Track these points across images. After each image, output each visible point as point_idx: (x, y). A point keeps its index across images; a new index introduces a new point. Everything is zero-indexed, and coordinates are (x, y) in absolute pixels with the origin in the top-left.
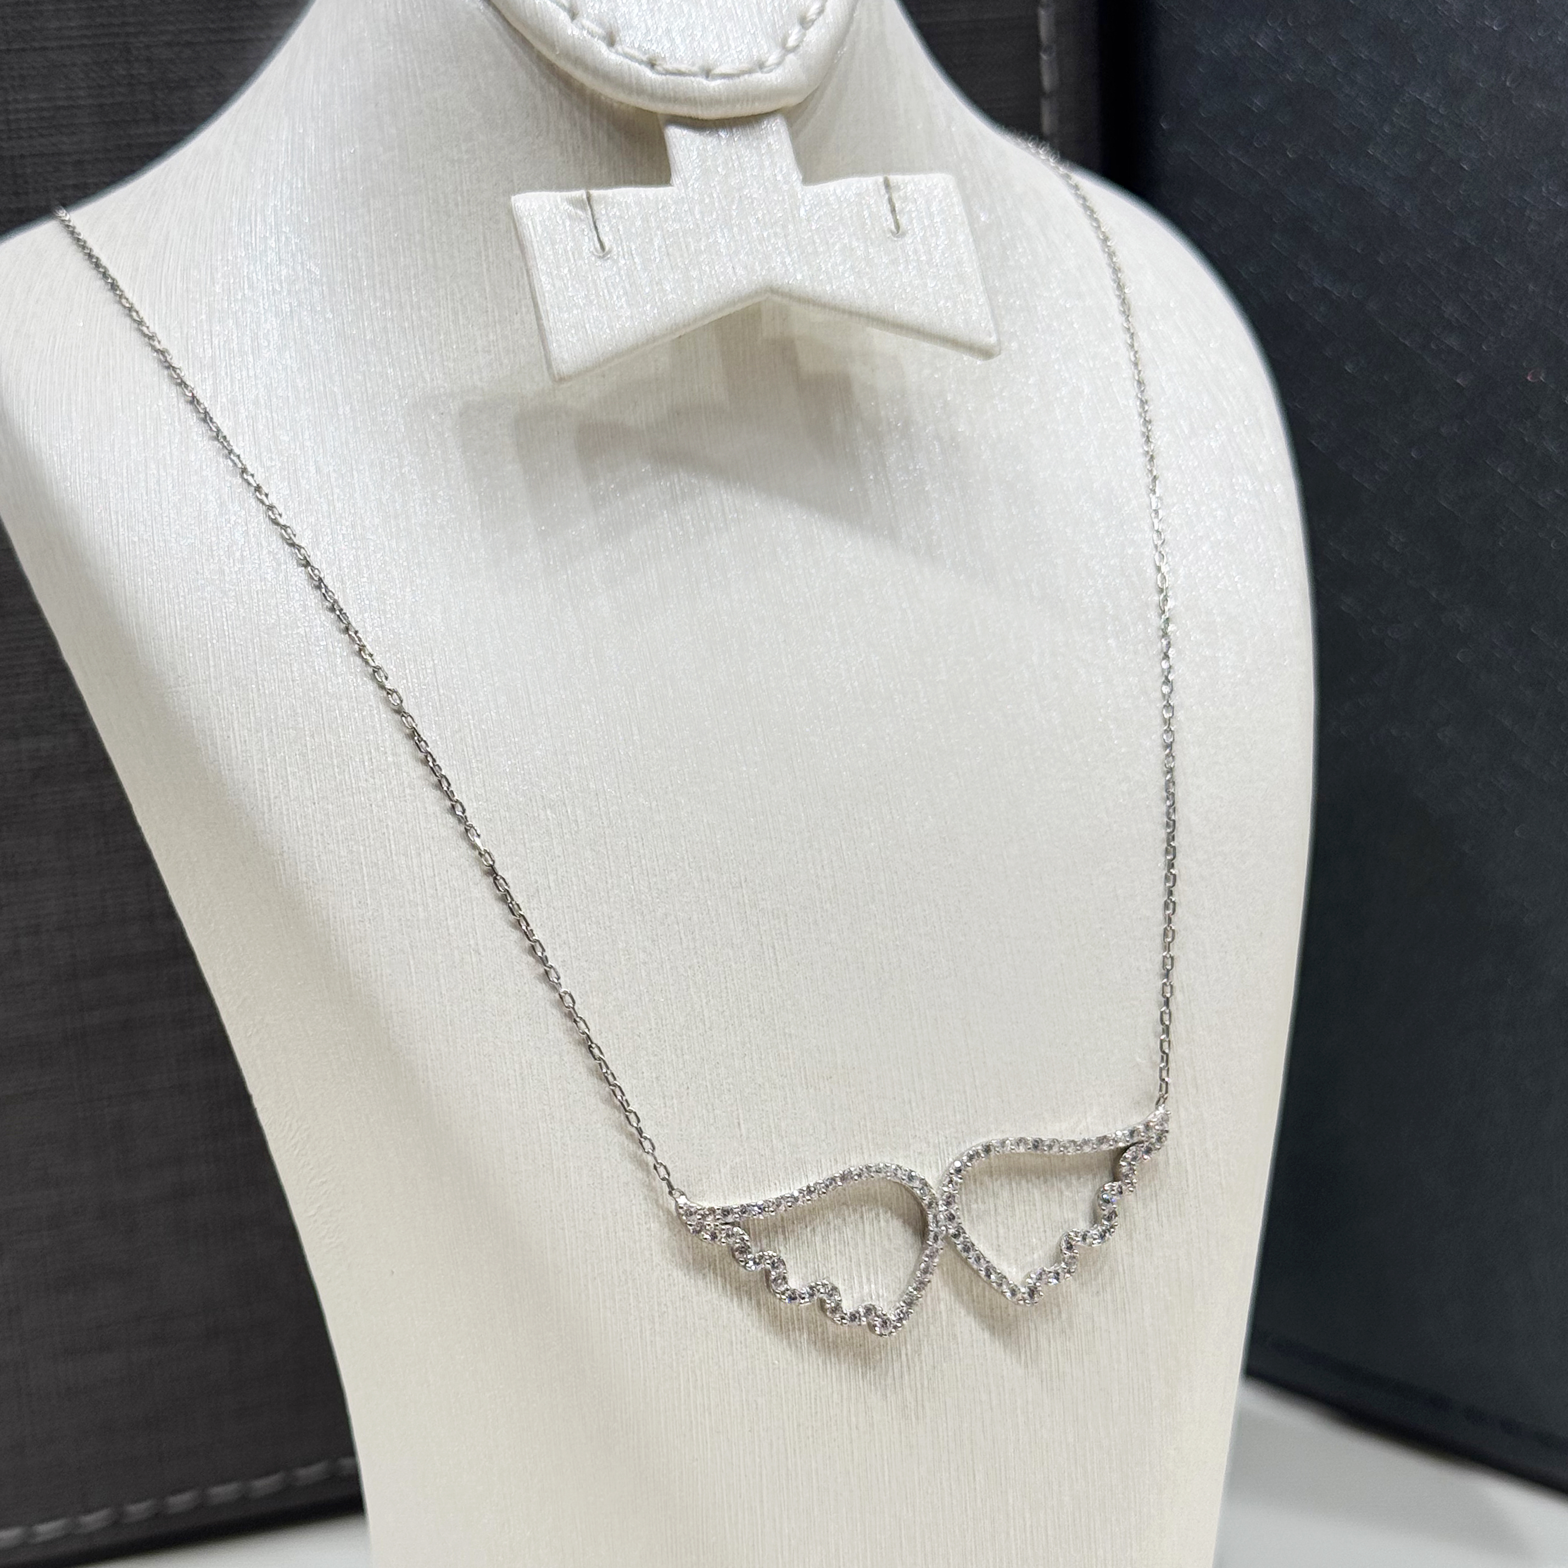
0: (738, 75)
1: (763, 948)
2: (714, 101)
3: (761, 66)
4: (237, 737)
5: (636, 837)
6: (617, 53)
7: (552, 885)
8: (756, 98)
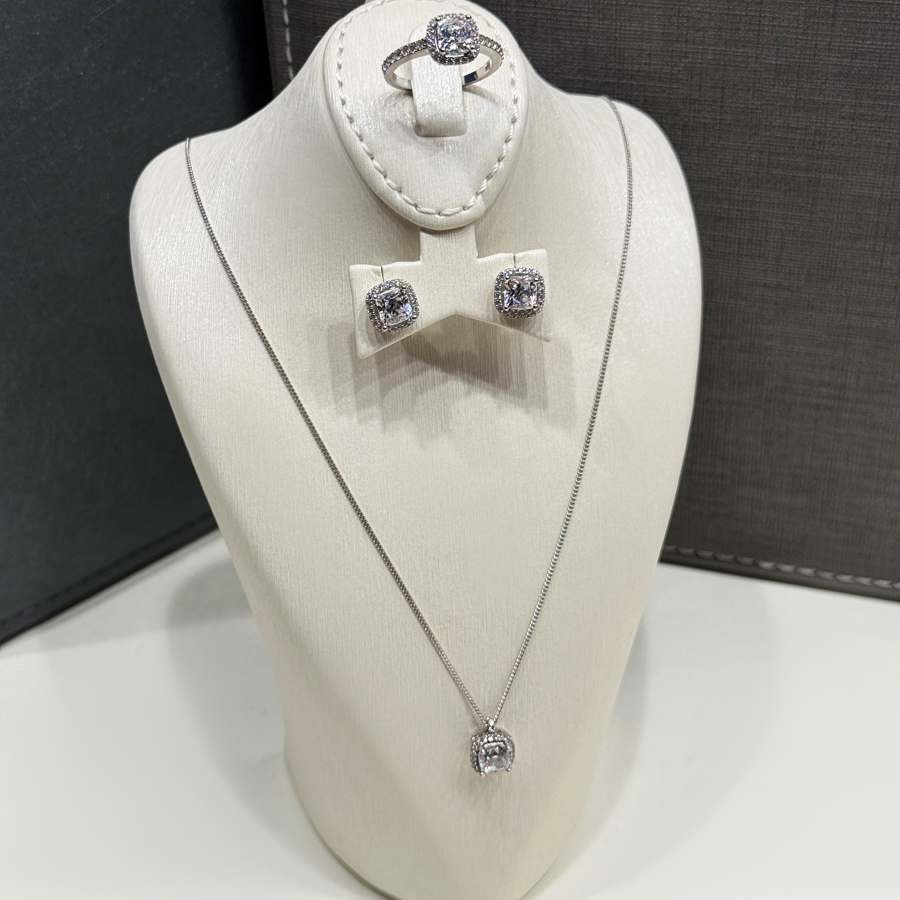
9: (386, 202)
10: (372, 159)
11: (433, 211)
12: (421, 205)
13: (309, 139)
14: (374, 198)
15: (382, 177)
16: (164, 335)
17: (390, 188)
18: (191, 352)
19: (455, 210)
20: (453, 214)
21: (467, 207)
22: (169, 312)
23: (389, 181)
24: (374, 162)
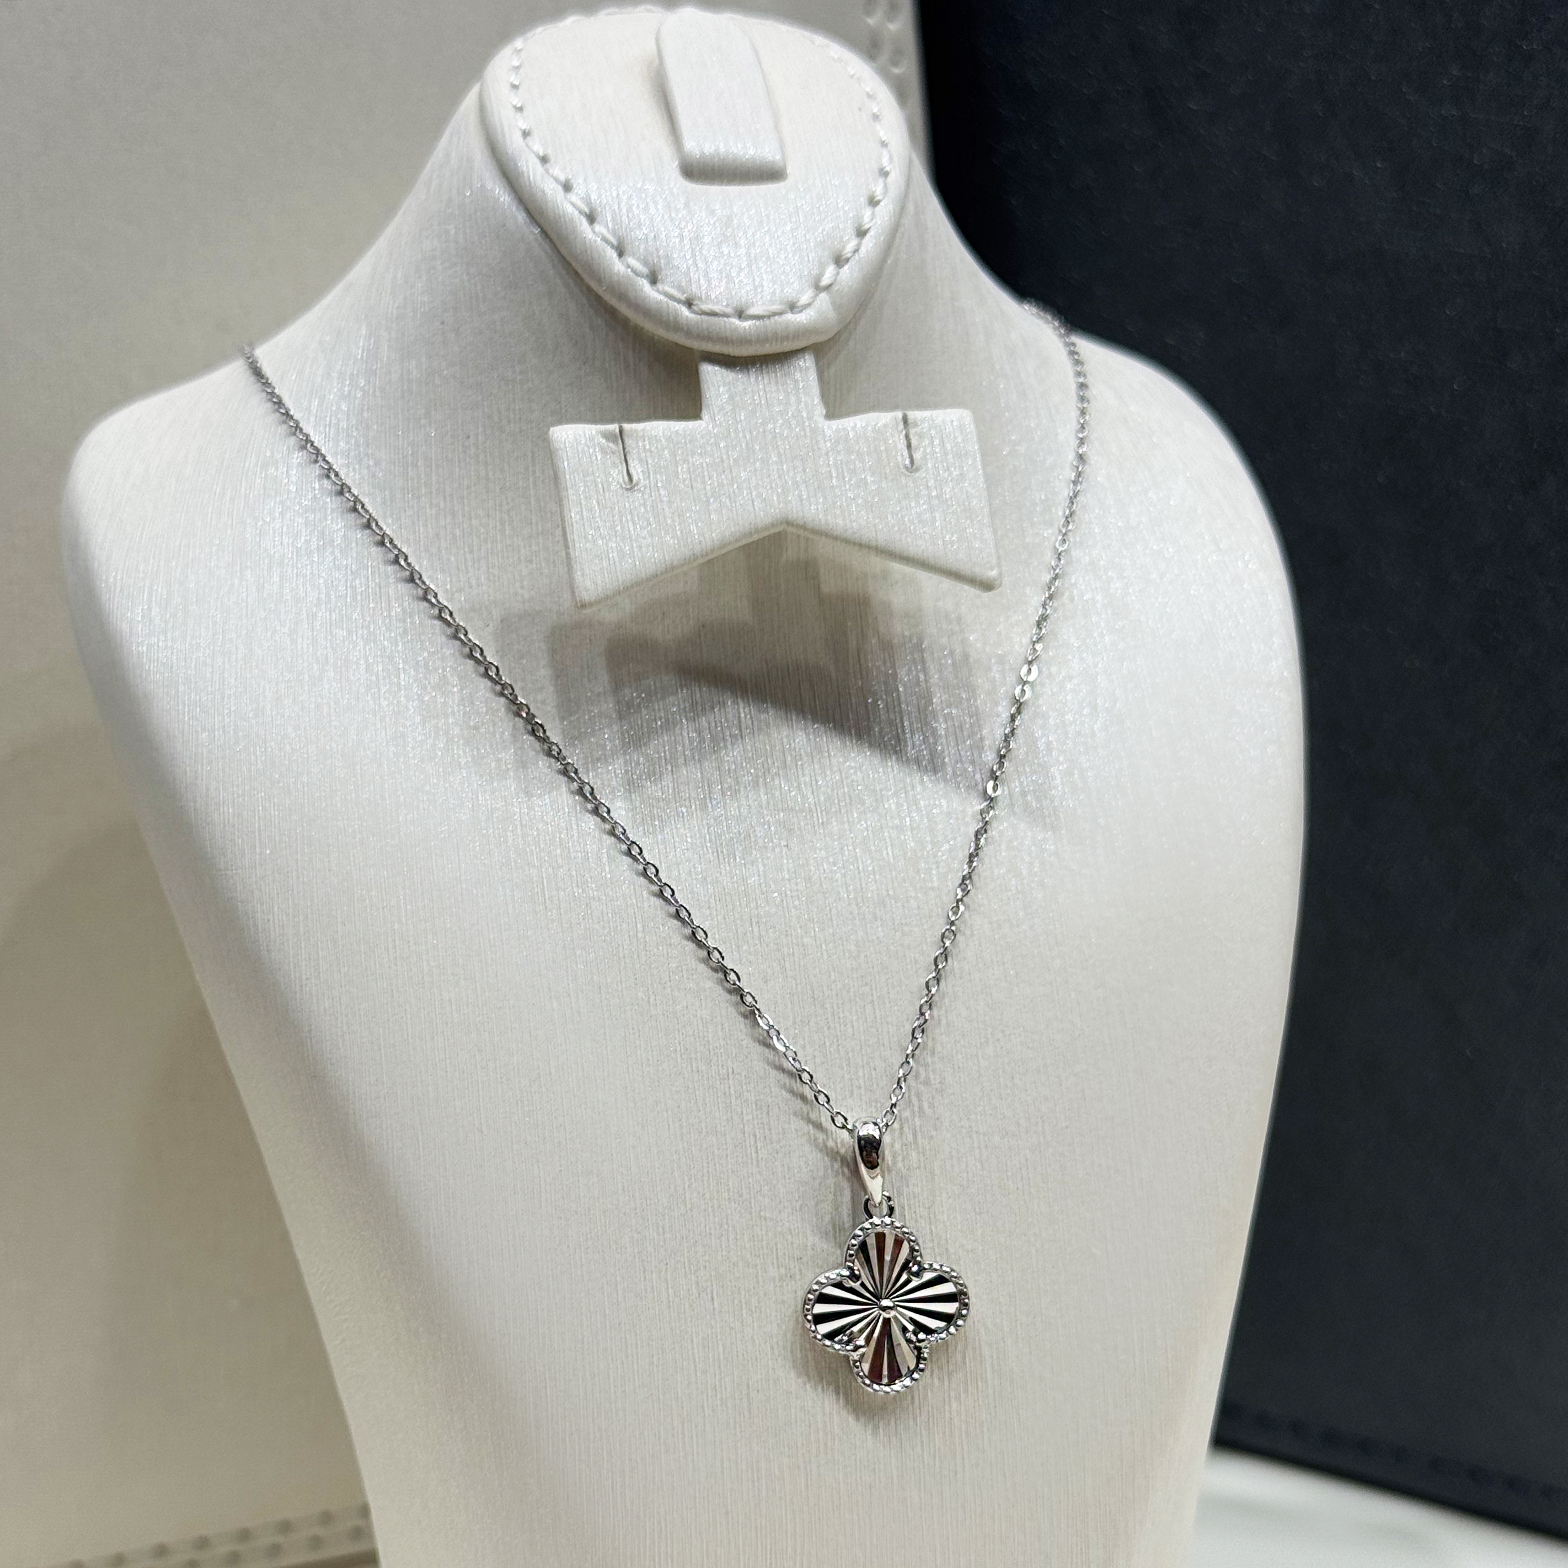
0: (769, 317)
1: (745, 1137)
2: (744, 340)
3: (792, 307)
4: (276, 921)
5: (633, 1029)
6: (658, 291)
8: (786, 338)
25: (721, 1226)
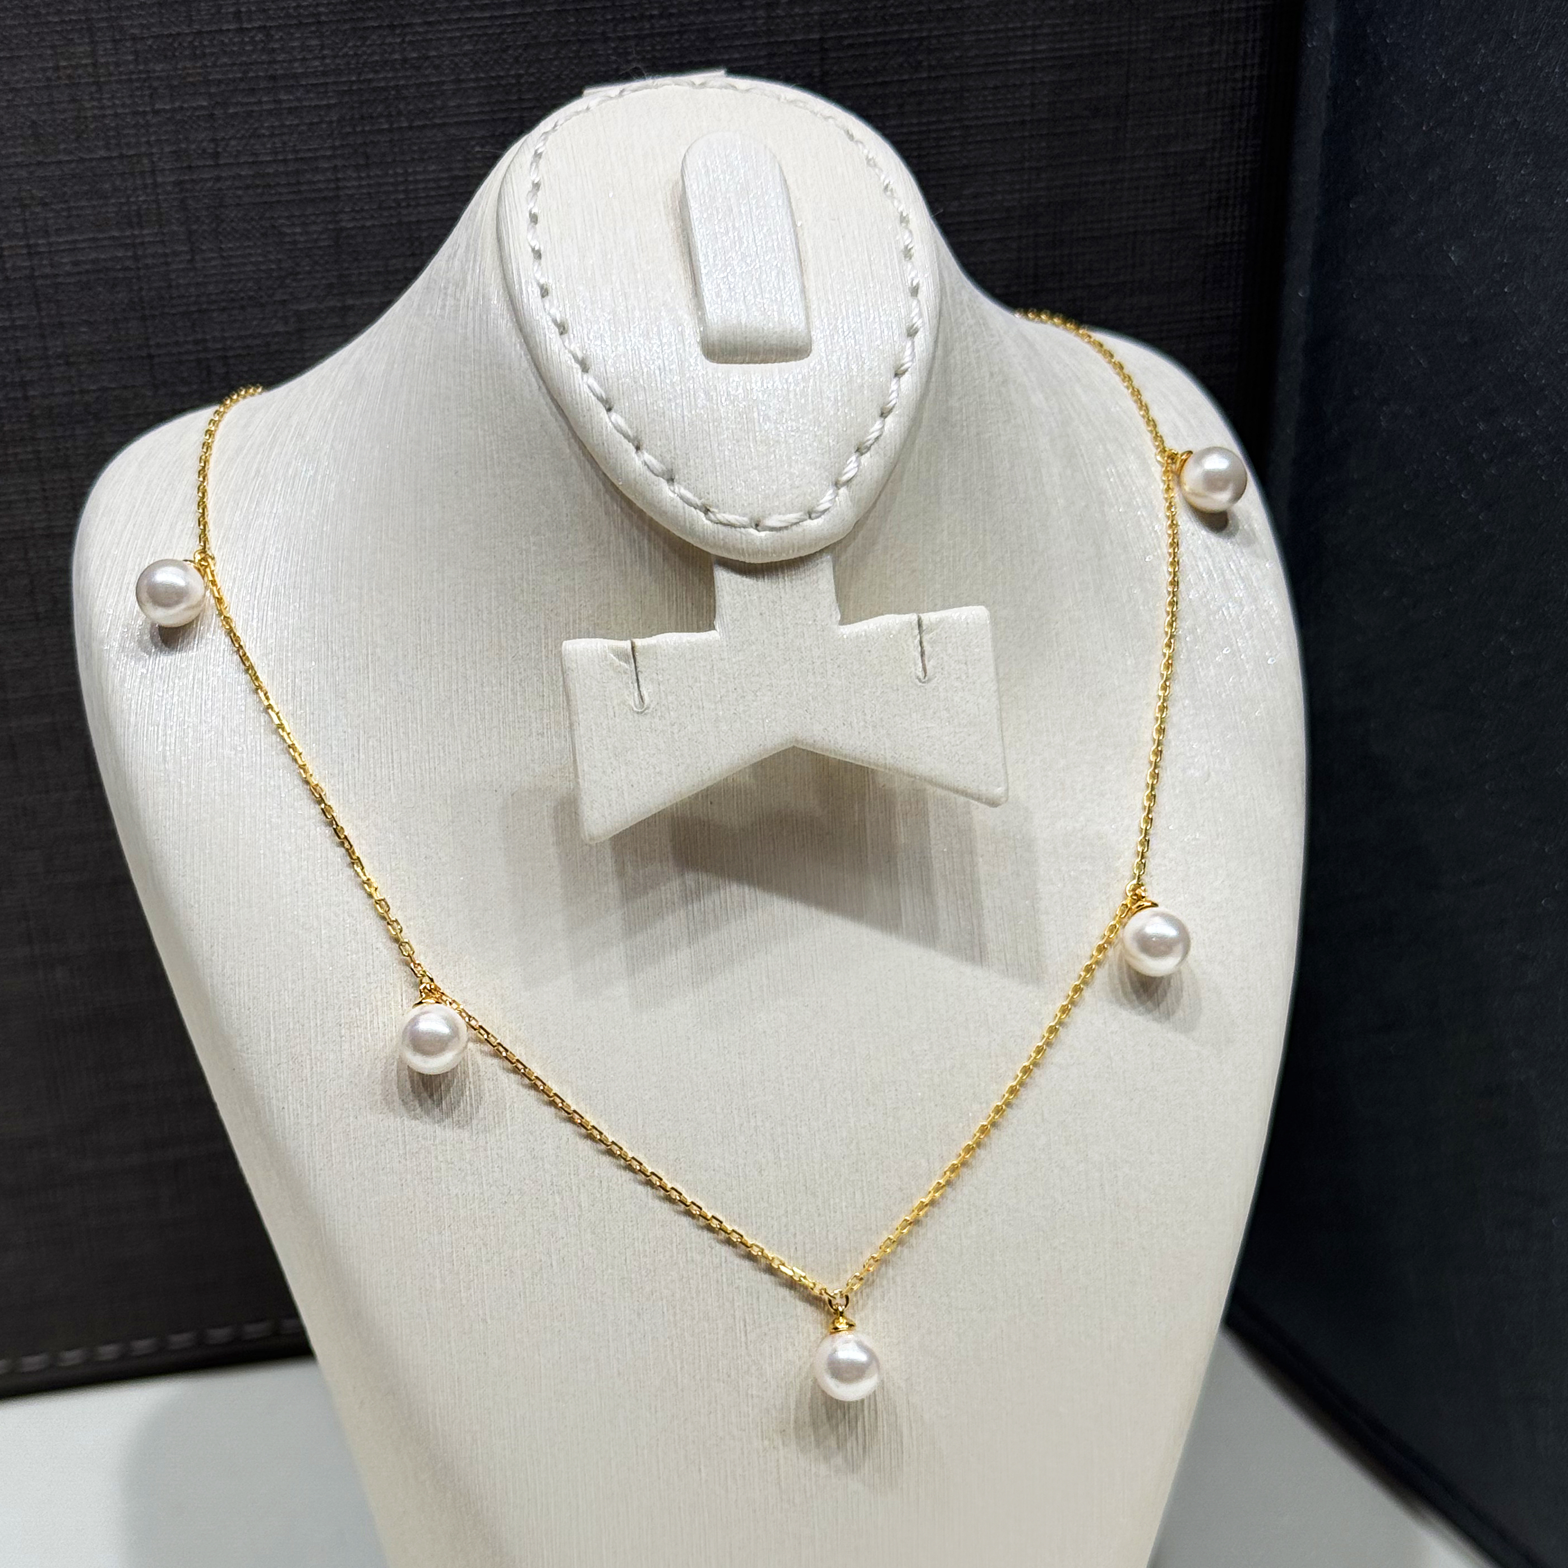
2: (761, 549)
3: (811, 513)
4: (291, 1109)
6: (674, 492)
7: (554, 1263)
8: (802, 546)
9: (639, 504)
10: (609, 410)
11: (745, 520)
12: (717, 507)
13: (468, 376)
14: (612, 497)
15: (631, 448)
16: (151, 810)
17: (649, 474)
18: (210, 845)
19: (792, 517)
20: (786, 528)
21: (816, 512)
22: (161, 760)
23: (647, 457)
24: (615, 416)
25: (710, 1404)
